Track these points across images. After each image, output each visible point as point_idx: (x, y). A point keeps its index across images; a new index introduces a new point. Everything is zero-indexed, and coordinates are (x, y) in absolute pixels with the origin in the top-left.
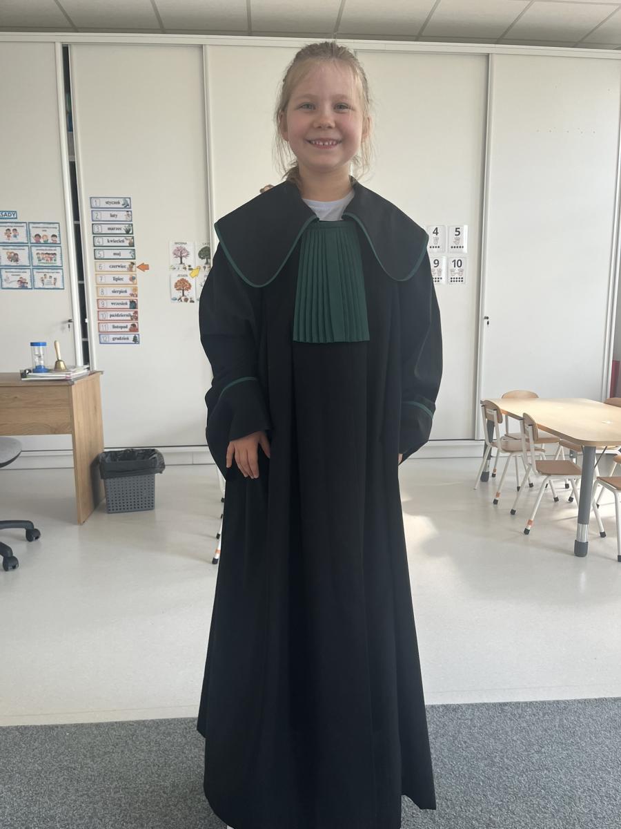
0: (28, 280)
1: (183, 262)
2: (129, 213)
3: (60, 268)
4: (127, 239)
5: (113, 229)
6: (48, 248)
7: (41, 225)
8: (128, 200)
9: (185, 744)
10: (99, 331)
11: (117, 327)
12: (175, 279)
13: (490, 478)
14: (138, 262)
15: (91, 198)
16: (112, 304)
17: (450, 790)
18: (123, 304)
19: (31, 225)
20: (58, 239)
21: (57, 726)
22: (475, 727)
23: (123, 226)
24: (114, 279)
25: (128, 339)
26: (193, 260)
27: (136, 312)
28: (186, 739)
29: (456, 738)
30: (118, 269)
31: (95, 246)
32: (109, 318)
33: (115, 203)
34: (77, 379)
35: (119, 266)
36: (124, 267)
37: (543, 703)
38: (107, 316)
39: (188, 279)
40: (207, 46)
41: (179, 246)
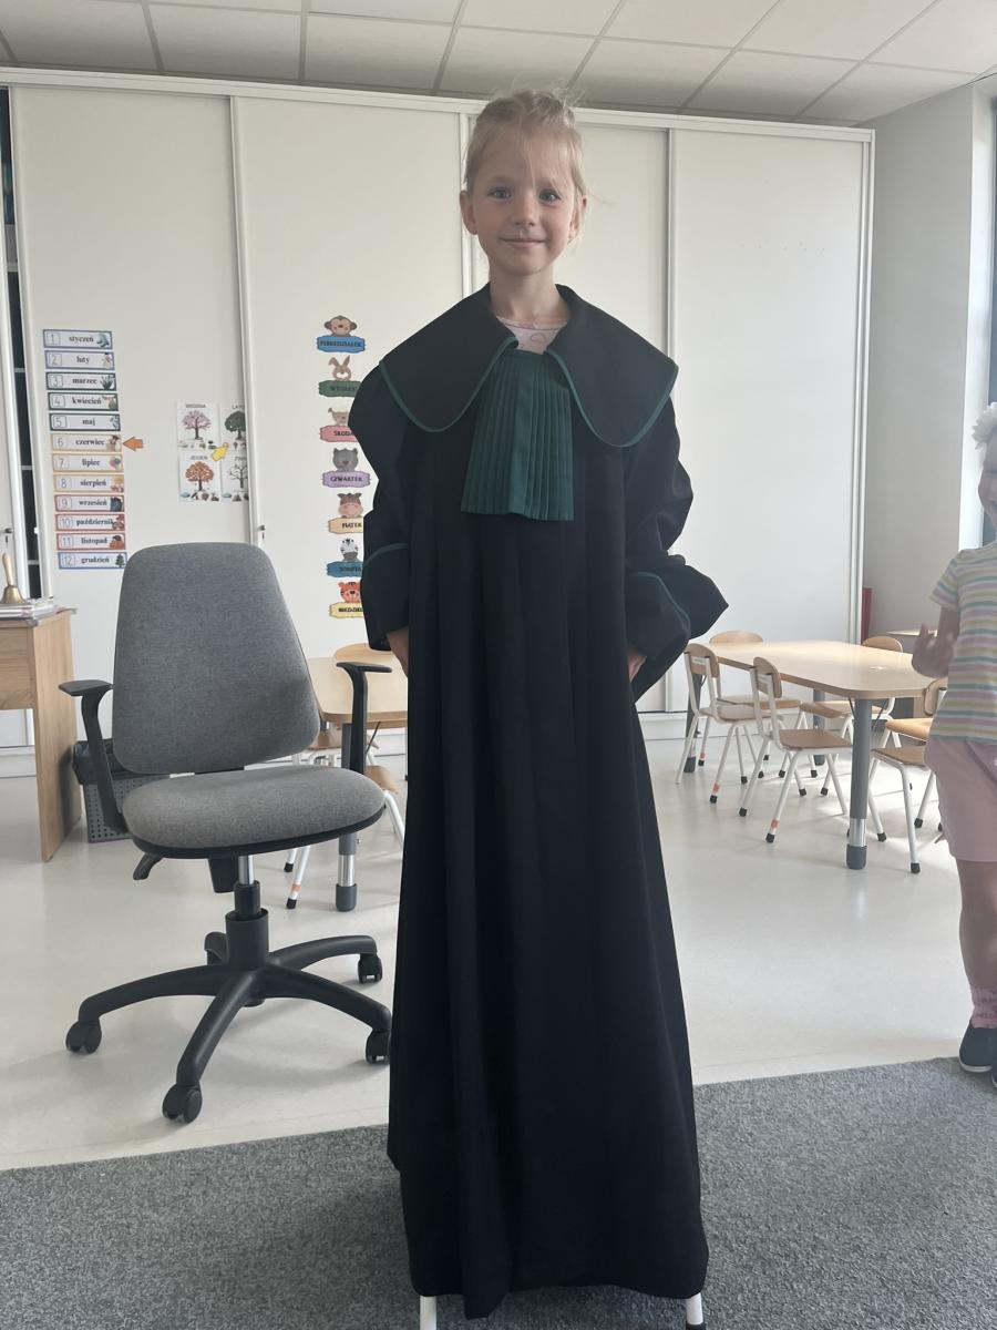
1: (200, 435)
2: (109, 357)
4: (106, 398)
5: (82, 381)
8: (108, 335)
9: (308, 1173)
10: (59, 549)
11: (89, 541)
12: (187, 464)
13: (697, 768)
14: (124, 435)
15: (44, 331)
16: (81, 503)
17: (745, 1203)
18: (99, 503)
21: (82, 1165)
22: (760, 1111)
23: (98, 378)
24: (84, 462)
25: (107, 560)
26: (216, 432)
27: (122, 517)
28: (308, 1166)
29: (736, 1130)
30: (90, 446)
31: (50, 409)
32: (75, 527)
33: (86, 339)
34: (41, 617)
35: (92, 442)
36: (102, 443)
37: (852, 1071)
38: (72, 523)
39: (210, 463)
40: (237, 99)
41: (192, 410)
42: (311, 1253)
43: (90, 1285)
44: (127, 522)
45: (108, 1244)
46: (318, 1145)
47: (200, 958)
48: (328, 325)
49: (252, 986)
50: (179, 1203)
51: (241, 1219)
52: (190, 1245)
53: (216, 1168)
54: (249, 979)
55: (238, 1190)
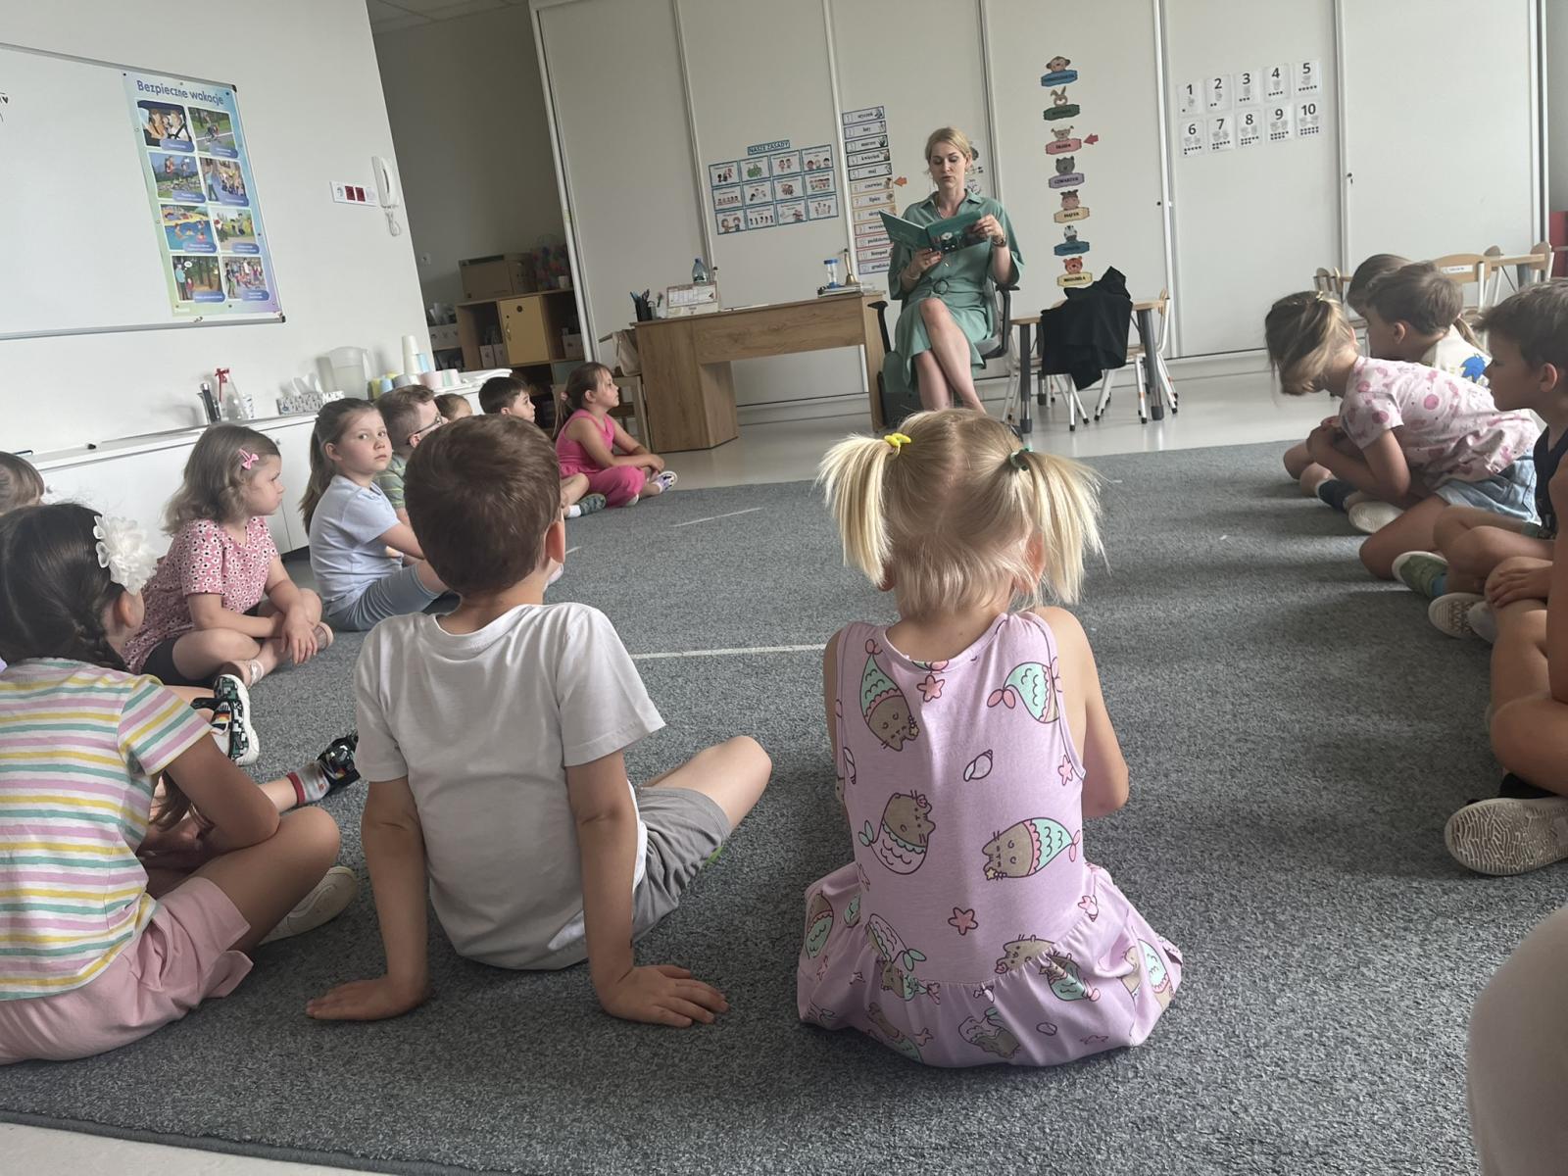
0: (803, 213)
2: (883, 123)
3: (834, 193)
5: (867, 145)
6: (821, 174)
7: (814, 150)
19: (804, 152)
20: (830, 163)
23: (877, 139)
48: (1048, 66)
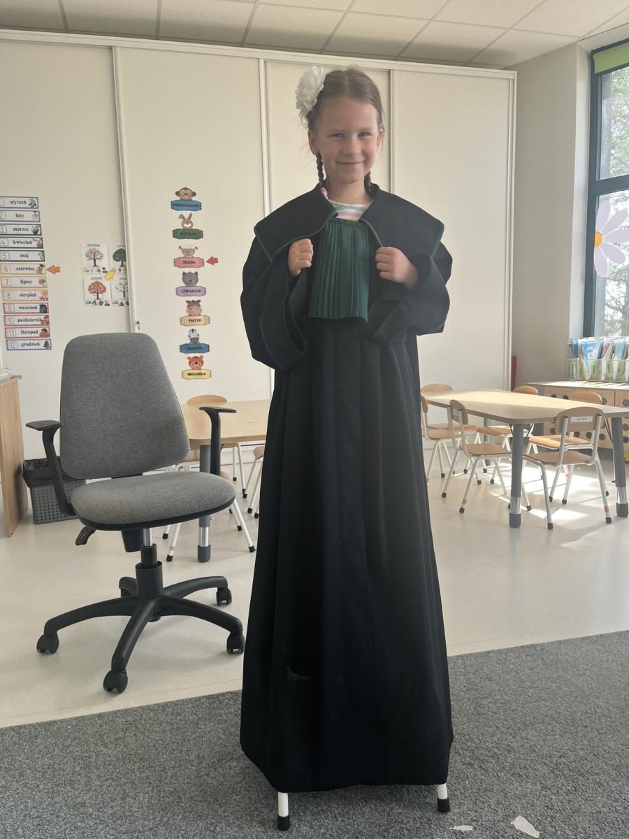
1: (97, 264)
2: (37, 214)
4: (35, 240)
5: (19, 230)
8: (35, 199)
10: (6, 337)
11: (26, 332)
12: (89, 282)
14: (48, 264)
16: (20, 308)
18: (32, 308)
23: (30, 227)
24: (22, 282)
25: (38, 344)
26: (107, 262)
27: (47, 317)
30: (25, 271)
32: (17, 323)
33: (21, 202)
35: (27, 269)
36: (33, 269)
38: (15, 321)
39: (103, 281)
40: (118, 48)
41: (92, 248)
42: (205, 768)
43: (70, 794)
44: (51, 320)
45: (78, 769)
46: (203, 704)
47: (116, 593)
48: (177, 193)
49: (154, 608)
50: (120, 742)
51: (159, 750)
52: (130, 766)
53: (141, 720)
54: (152, 605)
55: (156, 732)
